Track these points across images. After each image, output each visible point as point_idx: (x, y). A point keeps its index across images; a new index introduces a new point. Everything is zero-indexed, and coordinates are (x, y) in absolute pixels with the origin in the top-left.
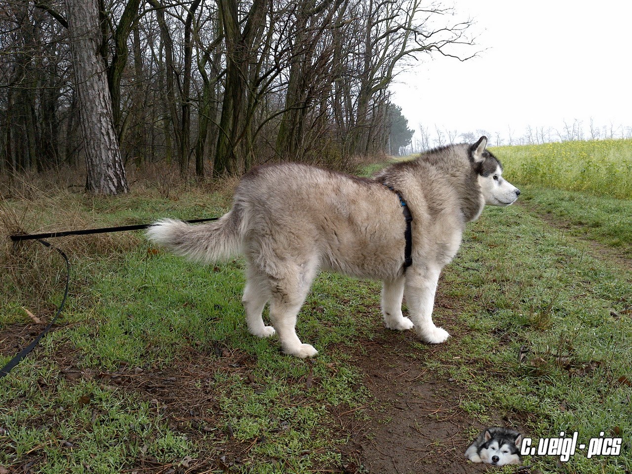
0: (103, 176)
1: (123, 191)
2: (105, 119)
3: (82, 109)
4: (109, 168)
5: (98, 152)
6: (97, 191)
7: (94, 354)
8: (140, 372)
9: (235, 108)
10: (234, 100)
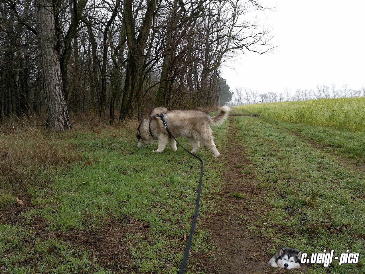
0: (56, 119)
1: (68, 128)
2: (58, 87)
3: (45, 81)
4: (60, 115)
5: (54, 106)
6: (53, 128)
7: (55, 223)
8: (82, 233)
9: (132, 80)
10: (132, 76)
